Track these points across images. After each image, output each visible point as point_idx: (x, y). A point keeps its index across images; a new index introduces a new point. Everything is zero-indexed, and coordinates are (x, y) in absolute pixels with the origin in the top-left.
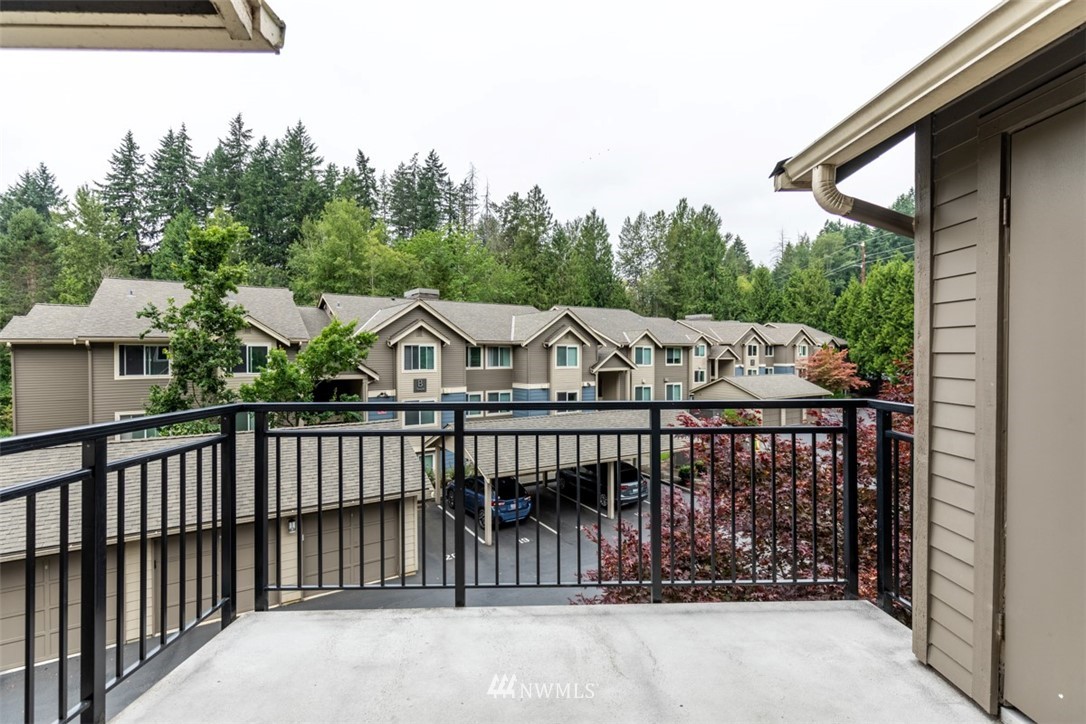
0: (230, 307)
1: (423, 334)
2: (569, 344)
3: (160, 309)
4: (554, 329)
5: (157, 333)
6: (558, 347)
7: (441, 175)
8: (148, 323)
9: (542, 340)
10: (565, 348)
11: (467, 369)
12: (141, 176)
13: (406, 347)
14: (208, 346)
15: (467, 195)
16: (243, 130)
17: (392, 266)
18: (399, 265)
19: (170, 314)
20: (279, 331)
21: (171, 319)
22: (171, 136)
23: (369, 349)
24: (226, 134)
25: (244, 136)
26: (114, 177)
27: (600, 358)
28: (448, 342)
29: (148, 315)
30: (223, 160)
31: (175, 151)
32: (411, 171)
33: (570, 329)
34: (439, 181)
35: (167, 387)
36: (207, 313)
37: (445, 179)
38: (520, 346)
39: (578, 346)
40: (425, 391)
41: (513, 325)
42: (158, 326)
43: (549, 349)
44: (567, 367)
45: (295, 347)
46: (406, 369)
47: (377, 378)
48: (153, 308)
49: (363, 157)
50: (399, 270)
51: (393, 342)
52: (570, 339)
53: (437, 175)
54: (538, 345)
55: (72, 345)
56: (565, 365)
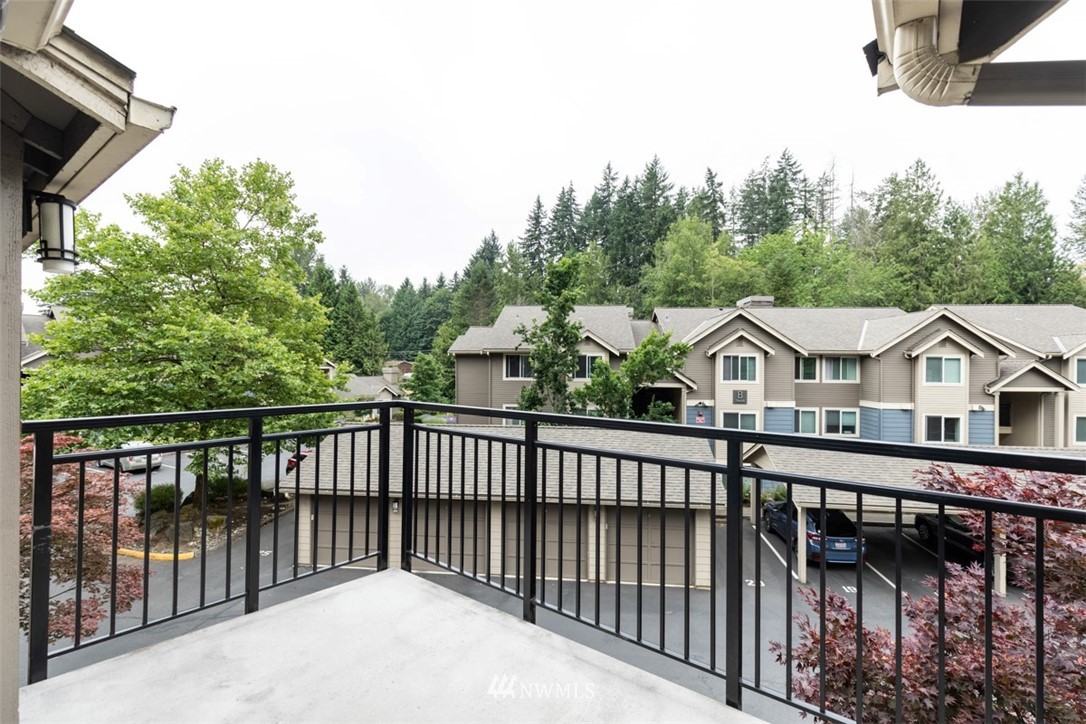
0: (571, 324)
1: (744, 344)
2: (947, 353)
3: (527, 328)
4: (922, 334)
5: (525, 346)
6: (928, 359)
7: (795, 174)
8: (520, 337)
9: (903, 349)
10: (940, 359)
11: (797, 381)
12: (544, 227)
13: (725, 357)
14: (555, 355)
15: (826, 189)
16: (612, 174)
17: (732, 276)
18: (740, 275)
19: (534, 331)
20: (612, 343)
21: (534, 335)
22: (563, 192)
23: (684, 359)
24: (600, 182)
25: (613, 179)
26: (529, 231)
27: (1003, 374)
28: (772, 352)
29: (520, 332)
30: (598, 203)
31: (566, 203)
32: (761, 176)
33: (948, 334)
34: (793, 180)
35: (530, 387)
36: (554, 329)
37: (800, 176)
38: (868, 356)
39: (964, 358)
40: (745, 403)
41: (864, 332)
42: (526, 340)
43: (913, 361)
44: (943, 384)
45: (623, 356)
46: (724, 379)
47: (695, 387)
48: (523, 327)
49: (711, 173)
50: (739, 279)
51: (711, 352)
52: (949, 347)
53: (790, 174)
54: (897, 354)
55: (479, 355)
56: (940, 380)
